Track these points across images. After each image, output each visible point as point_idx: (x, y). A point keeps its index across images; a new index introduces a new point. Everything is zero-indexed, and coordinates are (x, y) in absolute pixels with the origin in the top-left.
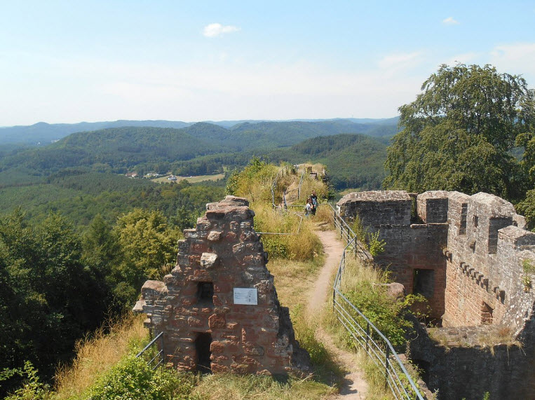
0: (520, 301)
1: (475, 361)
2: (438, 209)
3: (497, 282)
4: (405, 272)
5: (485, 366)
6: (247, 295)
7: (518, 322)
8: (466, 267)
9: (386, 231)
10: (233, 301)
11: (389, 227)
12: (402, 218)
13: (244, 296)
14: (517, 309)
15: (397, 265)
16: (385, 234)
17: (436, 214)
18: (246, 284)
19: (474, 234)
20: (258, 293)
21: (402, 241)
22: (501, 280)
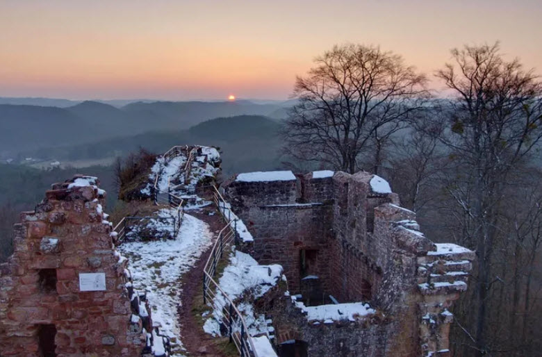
0: (392, 276)
1: (350, 337)
2: (322, 190)
3: (375, 259)
4: (292, 254)
5: (360, 341)
6: (94, 280)
7: (390, 296)
8: (348, 246)
9: (272, 212)
10: (79, 288)
11: (275, 208)
12: (288, 199)
13: (91, 282)
14: (389, 284)
15: (283, 247)
16: (271, 215)
17: (320, 194)
18: (92, 269)
19: (355, 212)
20: (106, 278)
21: (288, 222)
22: (378, 256)
